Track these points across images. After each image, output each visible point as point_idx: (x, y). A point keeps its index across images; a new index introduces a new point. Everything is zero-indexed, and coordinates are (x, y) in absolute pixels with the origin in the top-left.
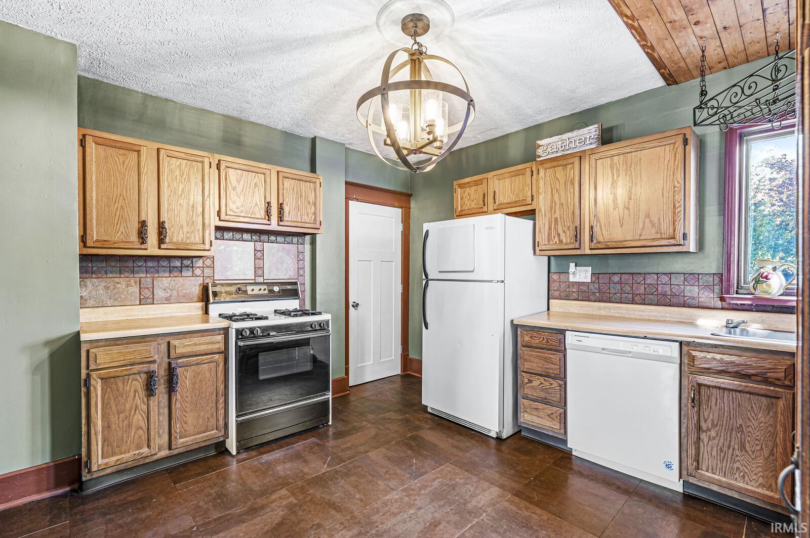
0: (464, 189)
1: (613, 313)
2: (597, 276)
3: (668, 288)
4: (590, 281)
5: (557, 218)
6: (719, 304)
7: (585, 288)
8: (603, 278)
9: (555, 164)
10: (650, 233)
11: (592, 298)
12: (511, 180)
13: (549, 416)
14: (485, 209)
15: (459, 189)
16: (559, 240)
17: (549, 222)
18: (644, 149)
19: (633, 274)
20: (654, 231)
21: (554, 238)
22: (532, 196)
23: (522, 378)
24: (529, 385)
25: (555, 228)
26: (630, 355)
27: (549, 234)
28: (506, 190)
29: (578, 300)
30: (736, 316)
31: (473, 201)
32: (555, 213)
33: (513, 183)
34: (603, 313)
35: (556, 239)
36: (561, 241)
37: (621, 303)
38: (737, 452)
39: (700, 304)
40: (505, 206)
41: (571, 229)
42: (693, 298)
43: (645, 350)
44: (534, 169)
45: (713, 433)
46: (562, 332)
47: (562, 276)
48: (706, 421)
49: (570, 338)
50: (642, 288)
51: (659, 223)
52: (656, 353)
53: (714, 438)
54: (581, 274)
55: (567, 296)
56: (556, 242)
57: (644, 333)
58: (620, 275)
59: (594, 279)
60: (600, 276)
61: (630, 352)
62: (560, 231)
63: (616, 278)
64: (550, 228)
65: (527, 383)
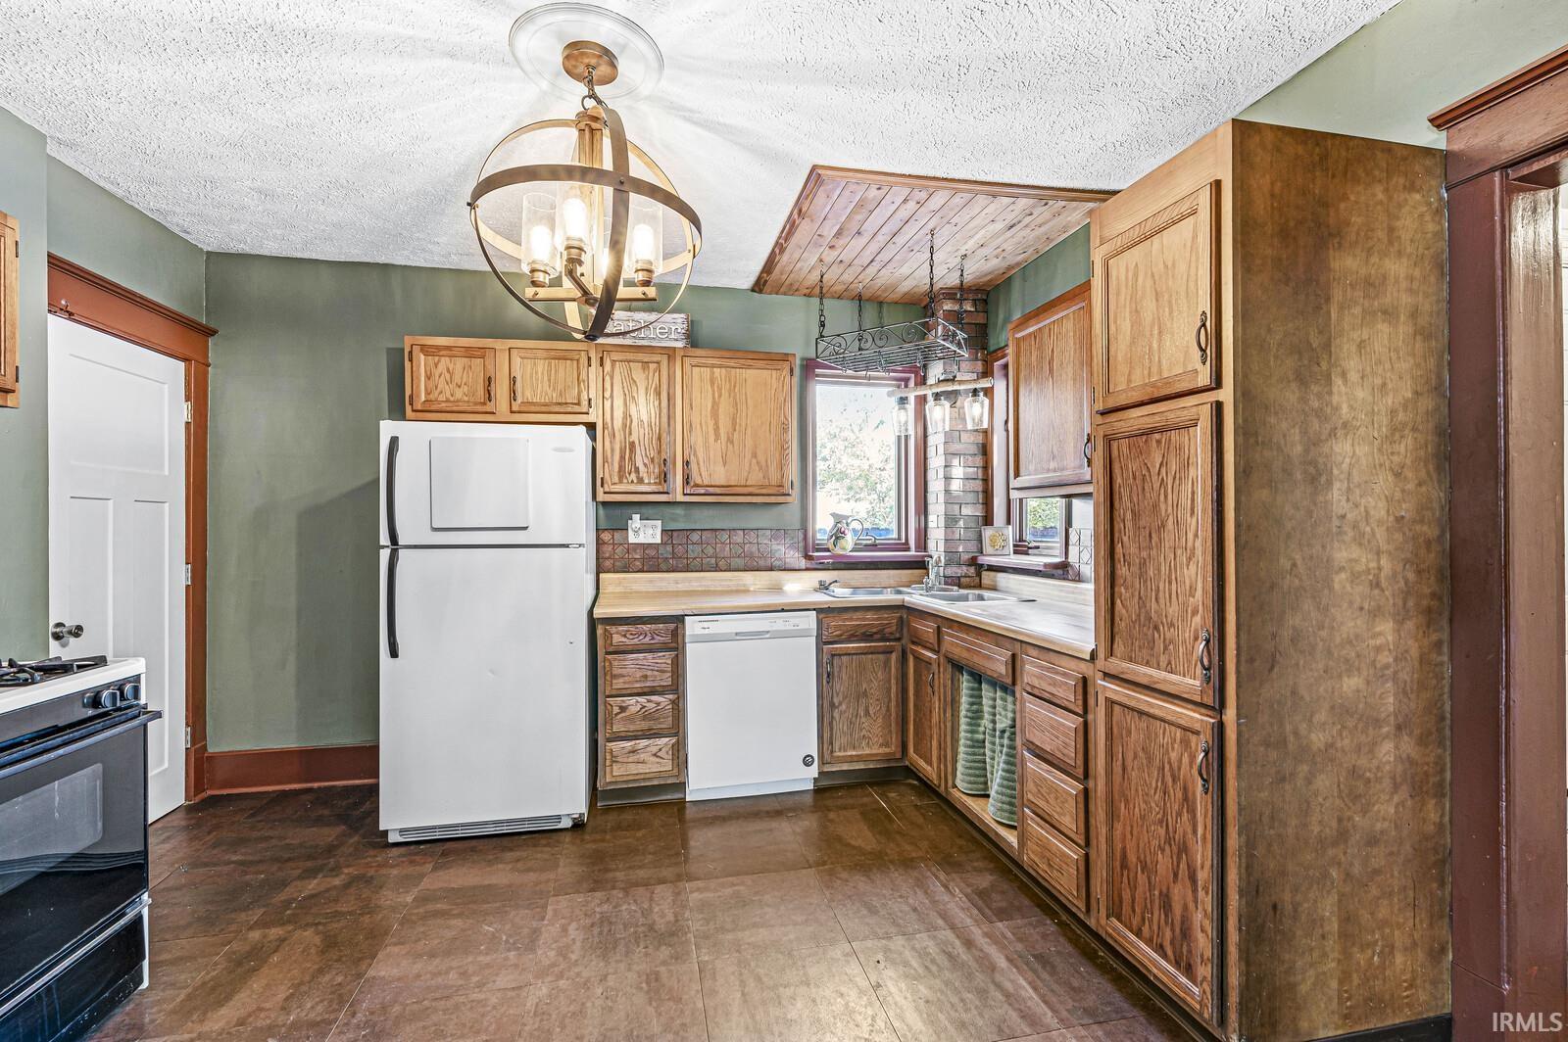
0: (437, 358)
1: (695, 586)
2: (670, 533)
3: (754, 549)
4: (660, 542)
5: (633, 442)
6: (803, 563)
7: (652, 553)
8: (678, 536)
9: (630, 356)
10: (756, 478)
11: (663, 566)
12: (550, 364)
13: (655, 755)
14: (489, 407)
15: (422, 357)
16: (638, 478)
17: (621, 449)
18: (749, 367)
19: (716, 530)
20: (761, 475)
21: (630, 474)
22: (590, 400)
23: (609, 707)
24: (623, 715)
25: (630, 458)
26: (767, 636)
27: (620, 467)
28: (537, 380)
29: (643, 571)
30: (827, 576)
31: (459, 387)
32: (630, 434)
33: (553, 372)
34: (681, 587)
35: (633, 476)
36: (641, 481)
37: (702, 571)
38: (863, 720)
39: (787, 566)
40: (537, 409)
41: (656, 460)
42: (780, 559)
43: (785, 625)
44: (593, 355)
45: (844, 707)
46: (680, 619)
47: (617, 535)
48: (838, 695)
49: (692, 626)
50: (727, 549)
51: (767, 466)
52: (796, 628)
53: (845, 712)
54: (644, 532)
55: (626, 567)
56: (632, 482)
57: (780, 605)
58: (699, 533)
59: (665, 539)
60: (675, 534)
61: (768, 632)
62: (640, 464)
63: (695, 537)
64: (622, 458)
65: (616, 714)
